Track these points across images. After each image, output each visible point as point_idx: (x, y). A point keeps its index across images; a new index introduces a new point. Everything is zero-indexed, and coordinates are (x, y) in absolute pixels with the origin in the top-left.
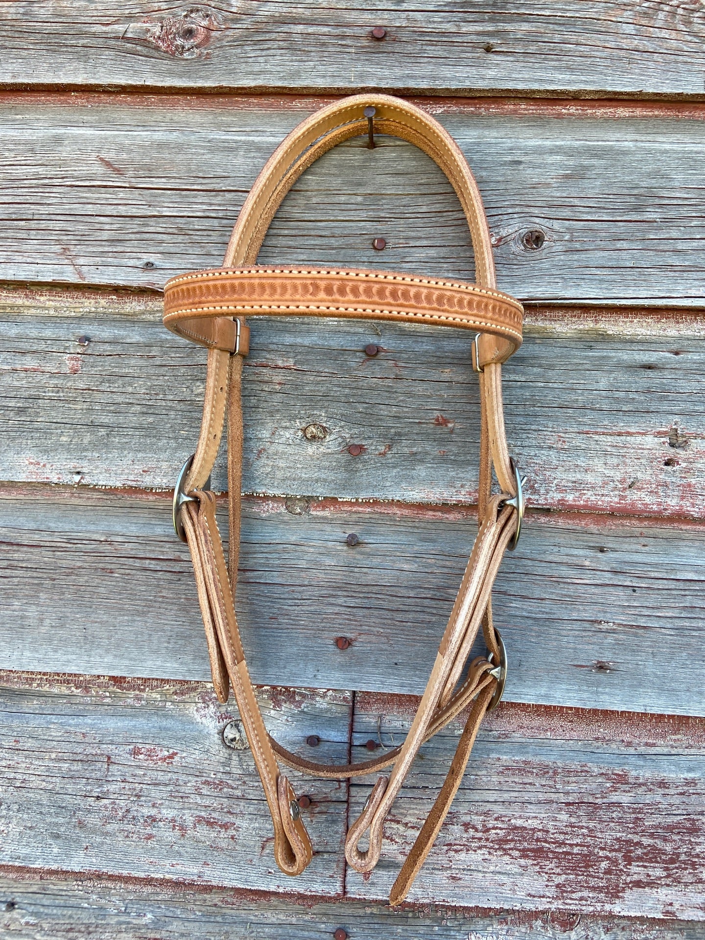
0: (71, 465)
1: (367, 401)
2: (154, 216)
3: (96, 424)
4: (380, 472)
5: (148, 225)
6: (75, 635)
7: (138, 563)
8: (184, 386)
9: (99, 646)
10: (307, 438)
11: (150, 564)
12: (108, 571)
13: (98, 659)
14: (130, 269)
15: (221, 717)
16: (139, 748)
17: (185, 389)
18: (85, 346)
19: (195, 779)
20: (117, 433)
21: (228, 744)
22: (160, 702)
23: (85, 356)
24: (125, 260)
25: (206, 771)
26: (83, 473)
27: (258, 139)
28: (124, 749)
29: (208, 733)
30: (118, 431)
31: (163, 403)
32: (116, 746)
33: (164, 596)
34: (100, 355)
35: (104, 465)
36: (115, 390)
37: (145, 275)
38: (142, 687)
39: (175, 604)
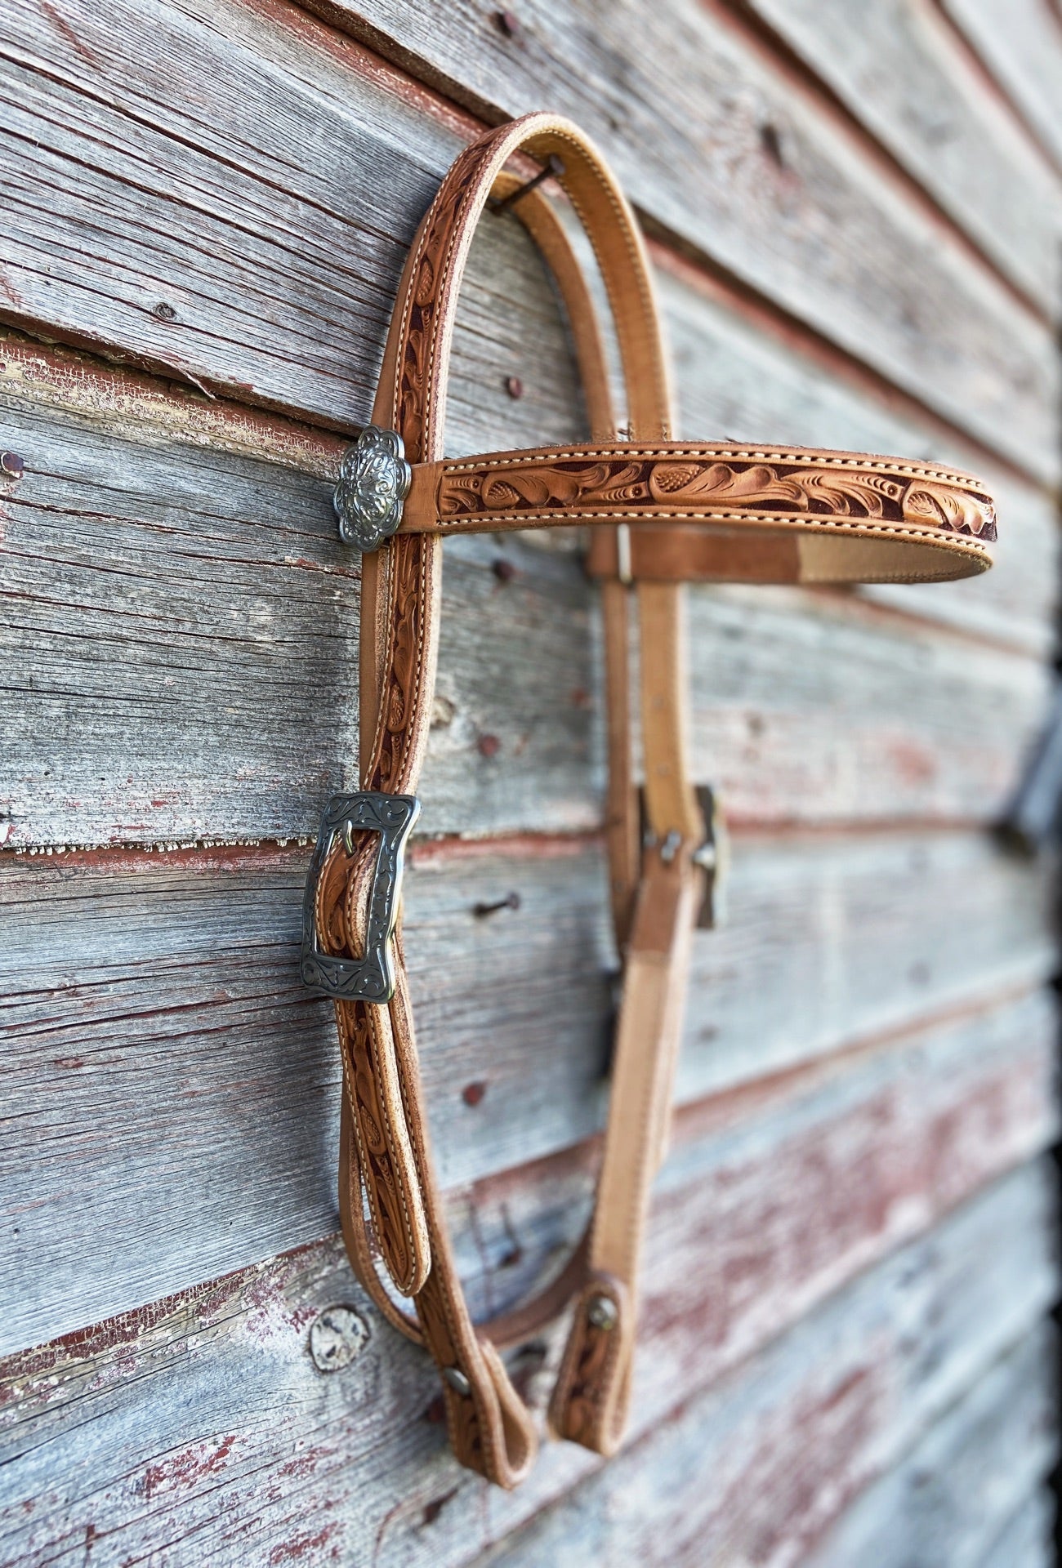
2: (170, 198)
3: (42, 687)
4: (515, 781)
5: (157, 214)
7: (137, 1028)
8: (232, 606)
9: (56, 1262)
11: (165, 1022)
12: (71, 1062)
13: (58, 1295)
14: (123, 308)
15: (297, 1319)
16: (158, 1469)
17: (236, 613)
18: (12, 479)
19: (266, 1474)
20: (91, 710)
21: (322, 1367)
22: (173, 1345)
23: (14, 505)
24: (111, 282)
25: (286, 1445)
26: (11, 817)
27: (344, 115)
28: (125, 1489)
29: (286, 1363)
30: (94, 707)
31: (192, 642)
32: (106, 1492)
33: (194, 1093)
34: (49, 508)
35: (64, 794)
36: (87, 602)
37: (159, 332)
38: (128, 1329)
39: (215, 1103)
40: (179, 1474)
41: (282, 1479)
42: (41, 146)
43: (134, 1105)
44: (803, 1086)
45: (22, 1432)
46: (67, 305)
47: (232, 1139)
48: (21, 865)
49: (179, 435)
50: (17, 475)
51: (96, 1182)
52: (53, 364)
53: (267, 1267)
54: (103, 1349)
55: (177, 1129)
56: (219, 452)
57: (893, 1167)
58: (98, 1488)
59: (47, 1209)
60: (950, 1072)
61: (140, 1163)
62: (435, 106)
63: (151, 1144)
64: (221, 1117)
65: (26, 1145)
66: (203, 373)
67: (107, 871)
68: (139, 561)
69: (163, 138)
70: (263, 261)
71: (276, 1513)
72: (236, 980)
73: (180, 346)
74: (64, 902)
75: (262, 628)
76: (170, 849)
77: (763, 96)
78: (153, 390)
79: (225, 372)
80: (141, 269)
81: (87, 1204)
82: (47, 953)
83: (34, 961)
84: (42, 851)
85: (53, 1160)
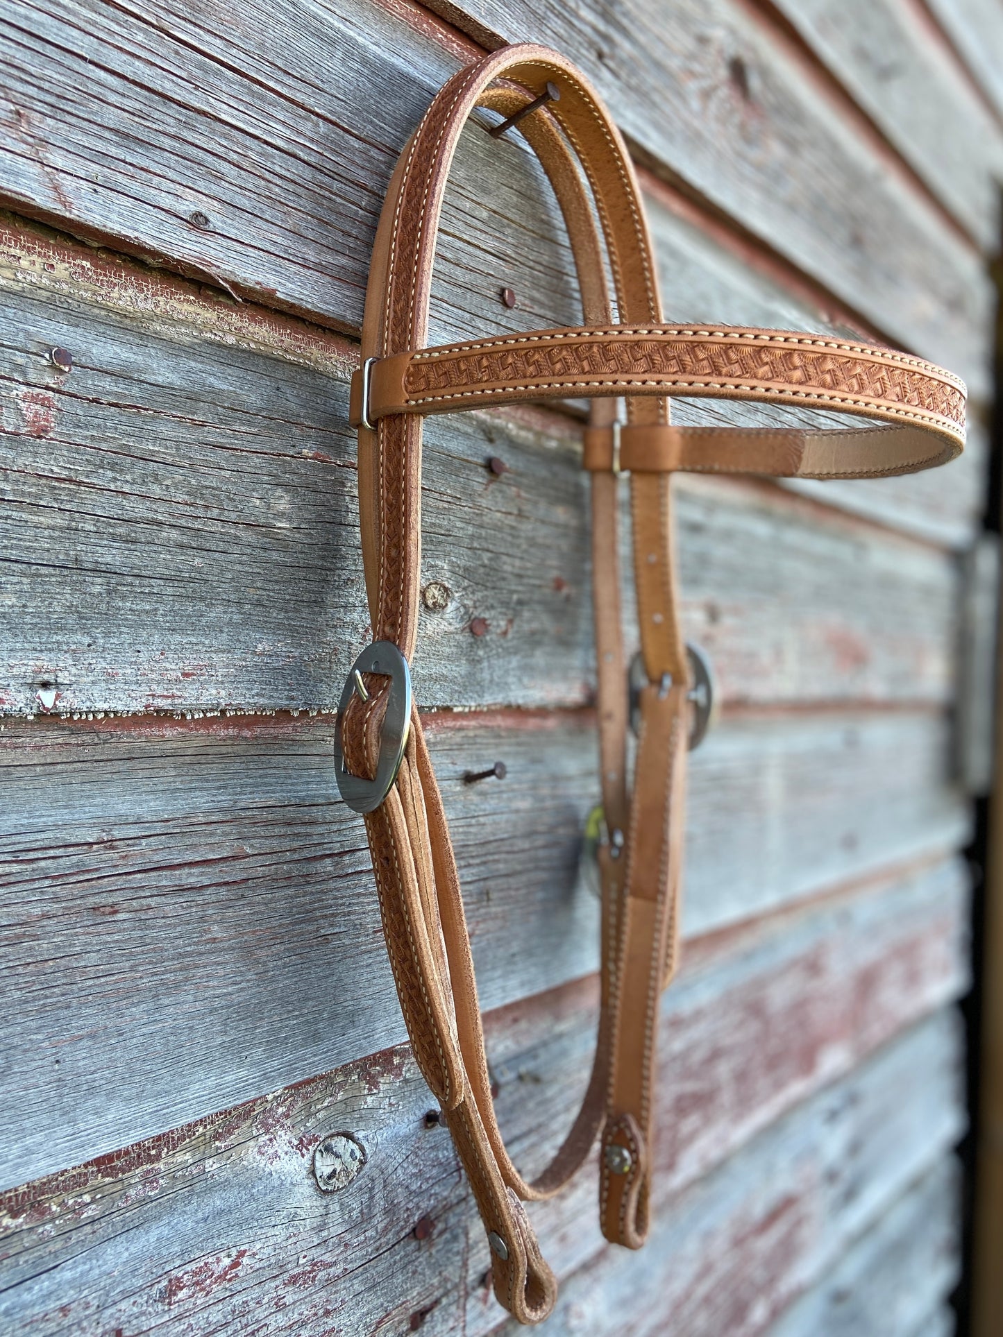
0: (29, 664)
1: (491, 547)
2: (205, 114)
3: (86, 566)
4: (501, 661)
5: (193, 129)
6: (34, 1086)
8: (255, 494)
9: (92, 1091)
10: (427, 606)
11: (190, 875)
12: (108, 909)
13: (93, 1120)
14: (163, 215)
15: (302, 1145)
16: (178, 1279)
17: (258, 502)
18: (62, 372)
19: (273, 1285)
20: (129, 588)
21: (324, 1188)
22: (193, 1167)
23: (63, 397)
24: (152, 191)
25: (291, 1259)
26: (57, 685)
27: (360, 40)
28: (150, 1297)
29: (292, 1184)
30: (131, 585)
31: (219, 527)
32: (132, 1299)
33: (215, 939)
34: (94, 401)
35: (104, 665)
36: (127, 488)
37: (194, 239)
38: (153, 1152)
39: (234, 949)
40: (197, 1283)
41: (287, 1289)
42: (91, 62)
43: (162, 949)
44: (746, 942)
45: (59, 1245)
46: (112, 212)
47: (248, 981)
48: (63, 729)
49: (209, 335)
50: (67, 369)
51: (128, 1019)
52: (96, 266)
53: (276, 1098)
54: (130, 1170)
55: (200, 972)
56: (244, 351)
57: (821, 1015)
58: (126, 1295)
59: (85, 1043)
60: (873, 931)
61: (167, 1002)
62: (441, 33)
63: (177, 985)
64: (239, 962)
65: (67, 984)
66: (233, 278)
67: (140, 736)
68: (173, 452)
69: (200, 57)
70: (288, 175)
71: (281, 1319)
72: (254, 838)
73: (213, 252)
74: (102, 764)
75: (281, 515)
76: (196, 717)
77: (732, 31)
78: (185, 292)
79: (253, 277)
80: (178, 179)
81: (121, 1038)
82: (87, 809)
83: (76, 816)
84: (84, 717)
85: (90, 998)
